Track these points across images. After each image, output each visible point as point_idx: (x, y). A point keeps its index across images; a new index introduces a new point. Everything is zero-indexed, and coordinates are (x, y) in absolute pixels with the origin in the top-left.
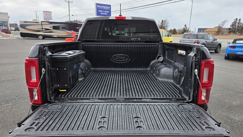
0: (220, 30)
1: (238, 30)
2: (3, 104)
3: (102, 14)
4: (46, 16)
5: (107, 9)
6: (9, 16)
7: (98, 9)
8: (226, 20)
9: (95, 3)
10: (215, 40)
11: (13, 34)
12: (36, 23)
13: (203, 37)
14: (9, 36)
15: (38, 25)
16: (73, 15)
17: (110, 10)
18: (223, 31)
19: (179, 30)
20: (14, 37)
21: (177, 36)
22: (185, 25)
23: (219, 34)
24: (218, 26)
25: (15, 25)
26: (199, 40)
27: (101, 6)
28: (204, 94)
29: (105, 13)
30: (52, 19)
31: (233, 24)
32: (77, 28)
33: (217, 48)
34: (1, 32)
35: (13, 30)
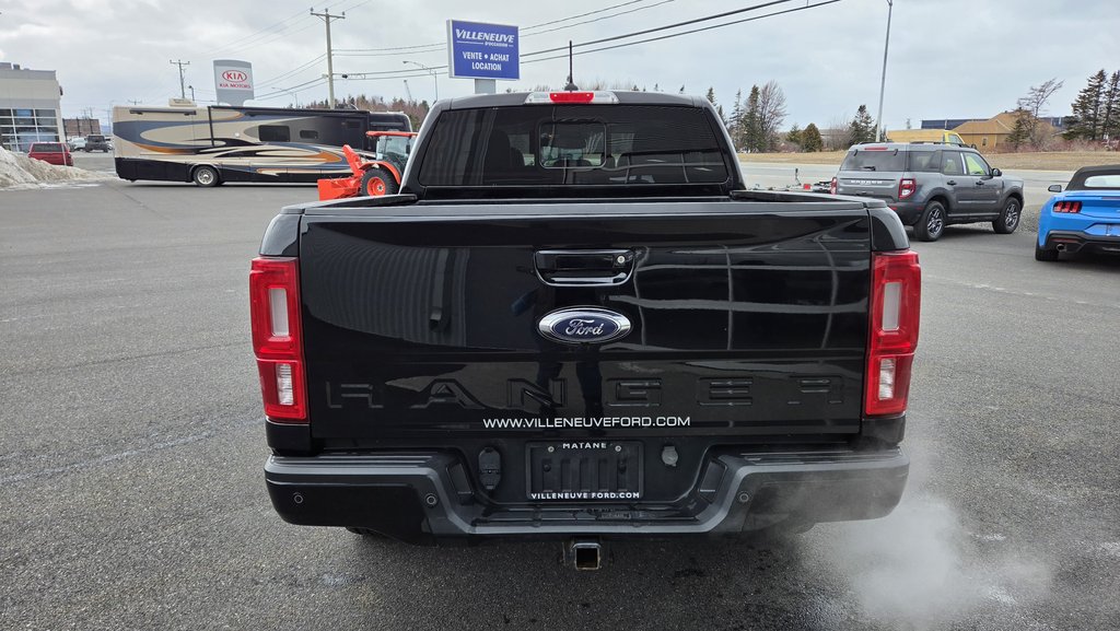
0: (1024, 128)
1: (1108, 125)
2: (98, 452)
3: (478, 66)
4: (225, 82)
5: (500, 45)
6: (60, 84)
7: (459, 47)
8: (1051, 83)
9: (448, 22)
10: (991, 176)
11: (84, 164)
12: (187, 113)
13: (936, 161)
14: (65, 176)
15: (193, 123)
16: (345, 76)
17: (513, 51)
18: (1038, 129)
19: (833, 133)
20: (89, 179)
21: (822, 161)
22: (862, 109)
23: (1020, 148)
24: (1016, 107)
25: (86, 126)
26: (919, 176)
27: (474, 33)
28: (887, 377)
29: (493, 62)
30: (251, 96)
31: (1084, 97)
32: (370, 133)
33: (1003, 212)
34: (31, 156)
35: (79, 149)
